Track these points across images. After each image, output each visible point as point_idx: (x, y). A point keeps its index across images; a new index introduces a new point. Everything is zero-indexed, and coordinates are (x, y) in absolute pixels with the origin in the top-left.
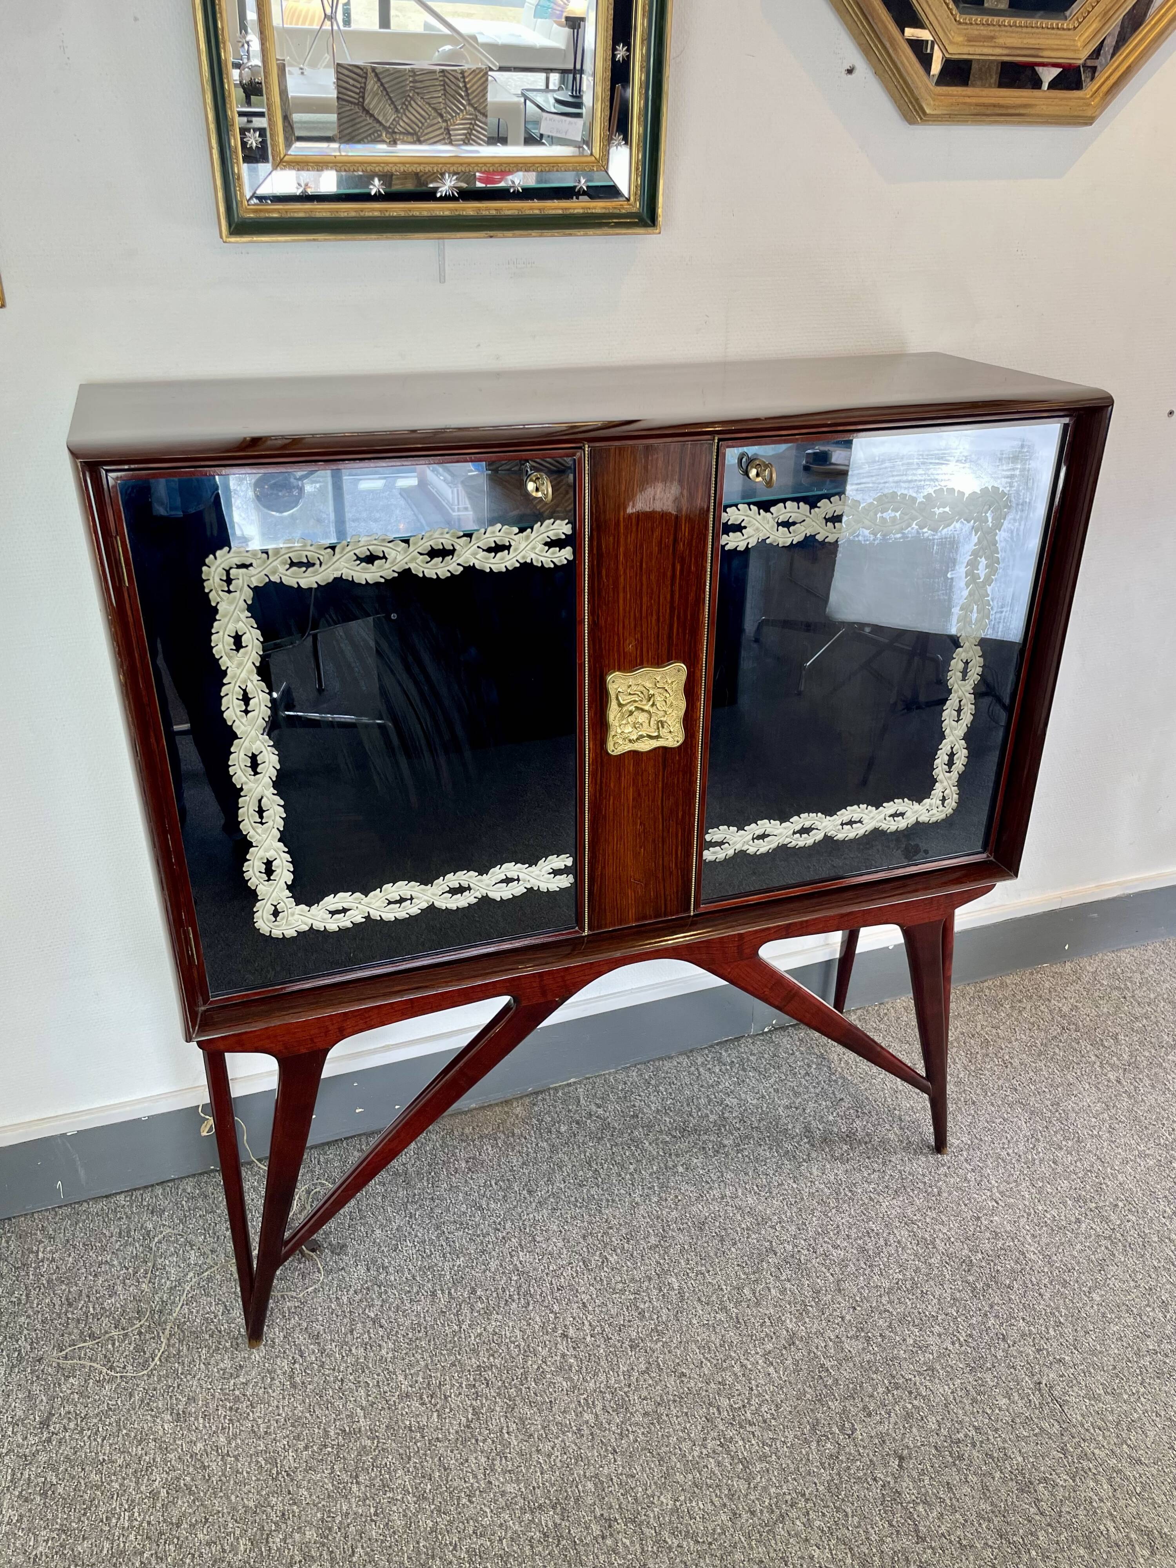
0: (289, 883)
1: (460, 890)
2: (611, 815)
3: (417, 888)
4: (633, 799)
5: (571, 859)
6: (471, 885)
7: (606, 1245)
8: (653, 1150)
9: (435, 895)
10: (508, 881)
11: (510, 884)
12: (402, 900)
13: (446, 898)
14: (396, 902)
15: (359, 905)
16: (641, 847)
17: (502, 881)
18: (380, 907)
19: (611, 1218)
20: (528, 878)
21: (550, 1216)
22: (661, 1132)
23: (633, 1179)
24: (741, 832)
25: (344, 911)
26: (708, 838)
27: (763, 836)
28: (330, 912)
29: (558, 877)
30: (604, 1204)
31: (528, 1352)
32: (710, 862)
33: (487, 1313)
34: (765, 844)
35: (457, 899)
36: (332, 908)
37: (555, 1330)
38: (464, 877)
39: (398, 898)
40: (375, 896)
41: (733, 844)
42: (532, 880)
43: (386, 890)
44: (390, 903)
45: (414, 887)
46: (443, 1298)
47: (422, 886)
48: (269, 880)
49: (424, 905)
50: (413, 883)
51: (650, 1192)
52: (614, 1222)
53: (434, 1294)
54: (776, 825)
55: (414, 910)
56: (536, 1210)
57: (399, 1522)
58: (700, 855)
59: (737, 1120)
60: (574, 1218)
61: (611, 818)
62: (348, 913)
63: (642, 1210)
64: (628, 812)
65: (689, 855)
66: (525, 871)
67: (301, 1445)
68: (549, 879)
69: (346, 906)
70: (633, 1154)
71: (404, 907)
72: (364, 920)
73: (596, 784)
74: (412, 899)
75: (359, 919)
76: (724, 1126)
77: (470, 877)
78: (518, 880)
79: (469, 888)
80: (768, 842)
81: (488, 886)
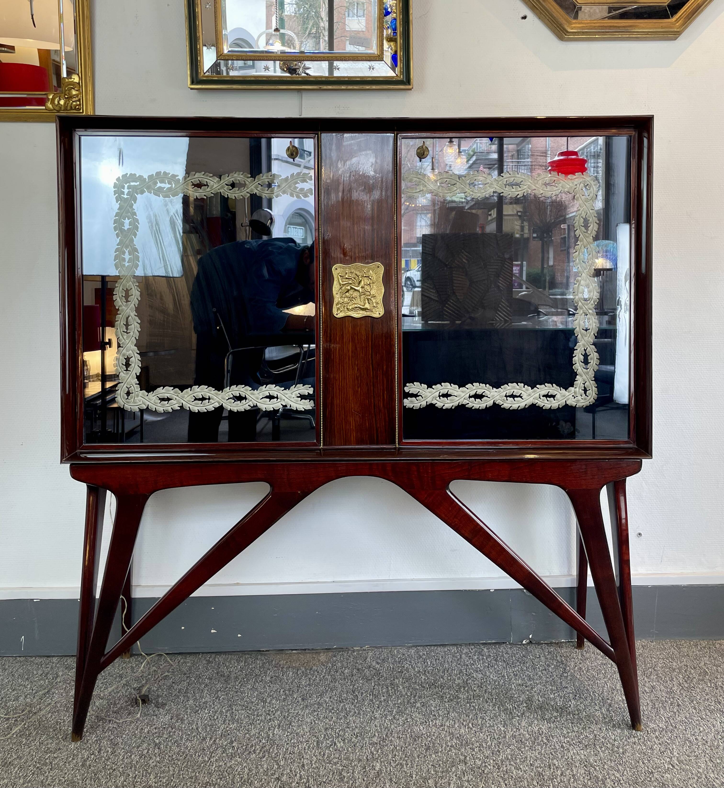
0: (138, 374)
1: (240, 398)
2: (338, 360)
3: (213, 392)
4: (352, 352)
5: (312, 389)
6: (247, 396)
9: (224, 399)
10: (271, 397)
11: (272, 400)
12: (203, 399)
13: (230, 402)
14: (199, 399)
15: (177, 398)
16: (358, 388)
17: (267, 397)
18: (189, 401)
20: (284, 398)
24: (430, 389)
25: (168, 399)
26: (406, 389)
27: (447, 395)
28: (160, 399)
29: (303, 400)
32: (409, 408)
34: (449, 401)
35: (238, 405)
36: (161, 396)
38: (242, 390)
39: (201, 397)
40: (187, 392)
41: (425, 397)
42: (286, 400)
43: (194, 389)
44: (196, 399)
45: (211, 391)
47: (216, 391)
48: (127, 370)
49: (217, 405)
50: (210, 388)
54: (456, 388)
55: (211, 408)
58: (401, 402)
61: (338, 362)
62: (170, 401)
64: (349, 359)
65: (393, 400)
66: (281, 392)
68: (297, 401)
69: (168, 395)
71: (204, 404)
72: (179, 408)
73: (327, 337)
74: (209, 399)
75: (177, 407)
77: (247, 390)
78: (277, 398)
79: (245, 398)
80: (451, 400)
81: (257, 398)
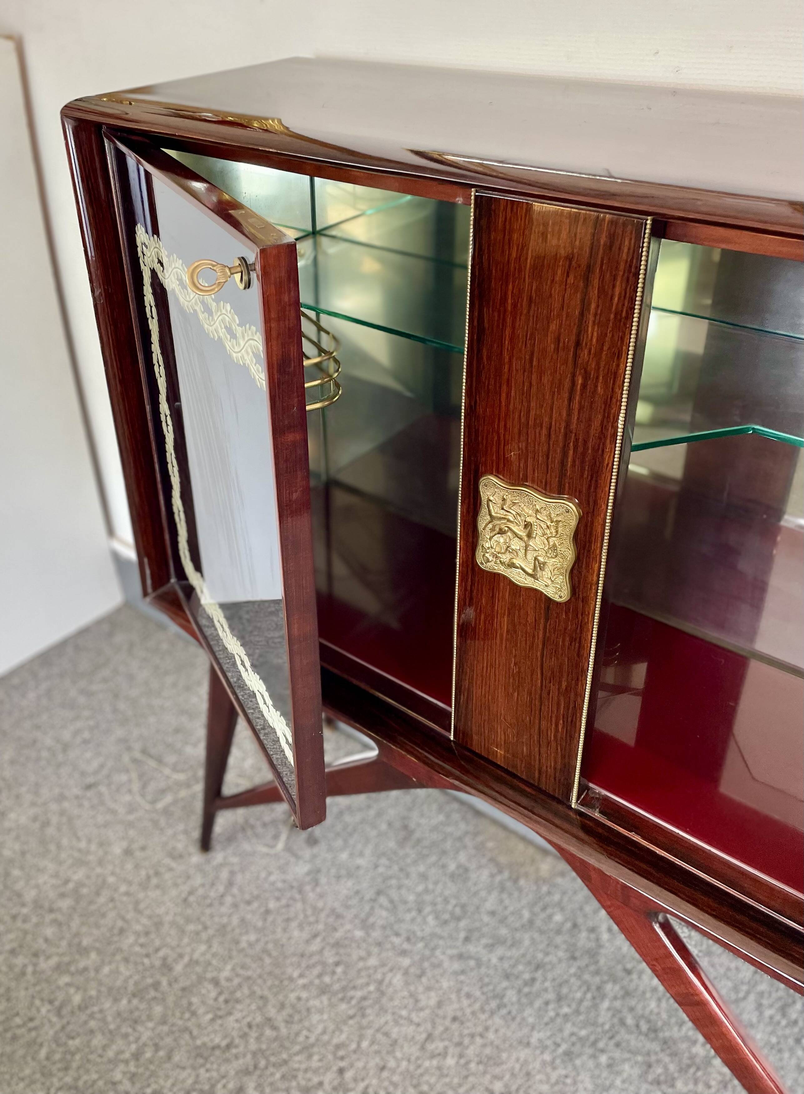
7: (459, 1044)
8: (604, 1017)
19: (492, 1030)
21: (456, 973)
22: (632, 1009)
23: (552, 1020)
30: (504, 1011)
31: (307, 1049)
33: (324, 990)
37: (342, 1058)
46: (315, 946)
51: (552, 1047)
52: (491, 1036)
53: (315, 936)
56: (451, 958)
57: (110, 1054)
59: (719, 1078)
60: (468, 996)
63: (523, 1053)
67: (142, 940)
70: (581, 1001)
76: (698, 1069)
